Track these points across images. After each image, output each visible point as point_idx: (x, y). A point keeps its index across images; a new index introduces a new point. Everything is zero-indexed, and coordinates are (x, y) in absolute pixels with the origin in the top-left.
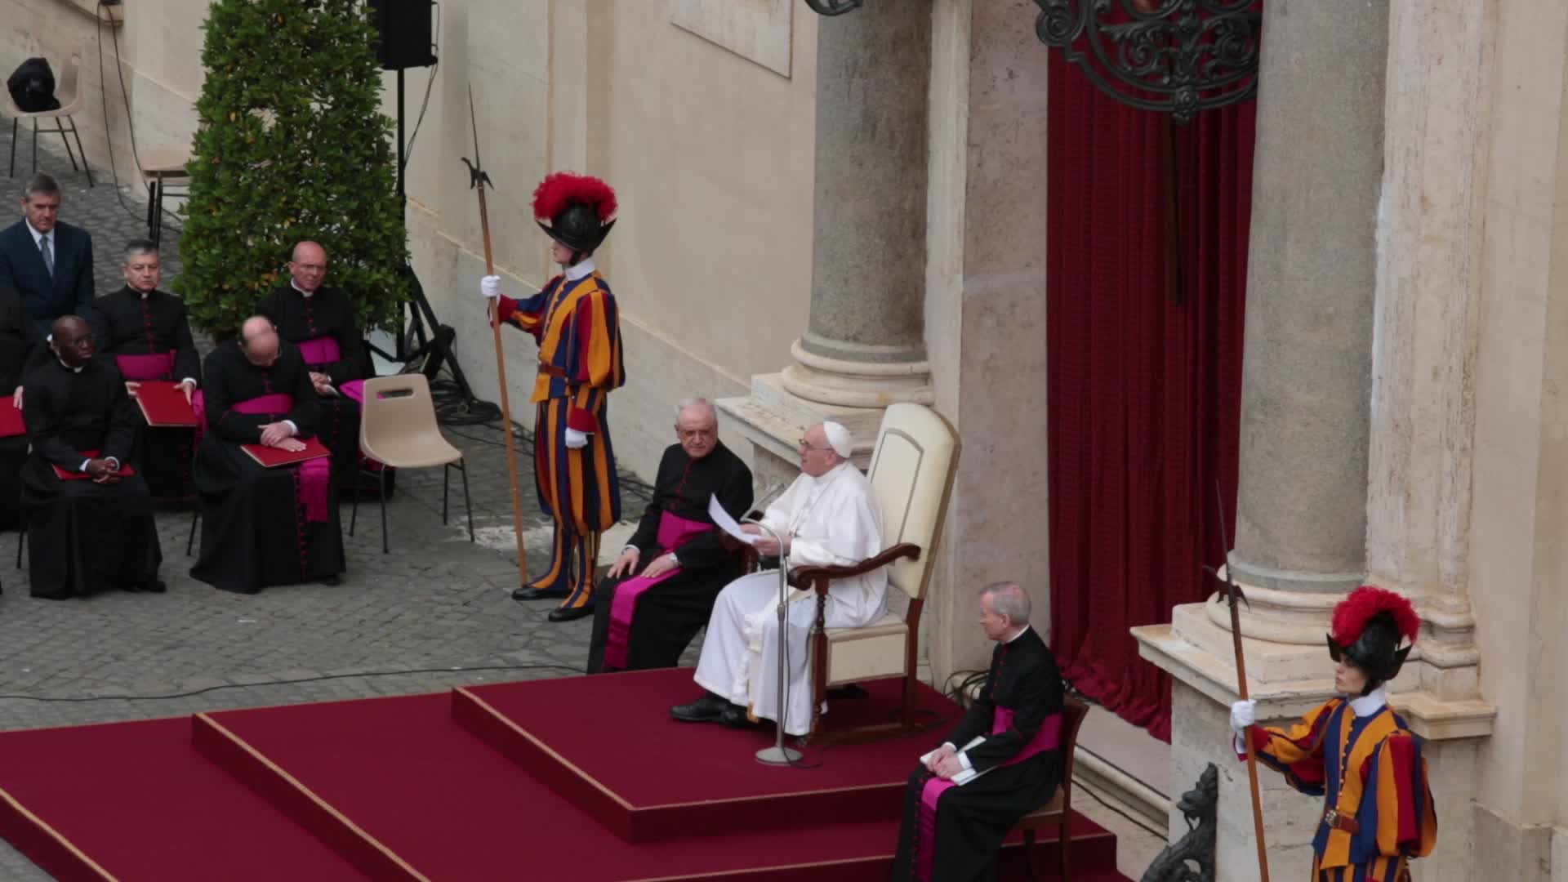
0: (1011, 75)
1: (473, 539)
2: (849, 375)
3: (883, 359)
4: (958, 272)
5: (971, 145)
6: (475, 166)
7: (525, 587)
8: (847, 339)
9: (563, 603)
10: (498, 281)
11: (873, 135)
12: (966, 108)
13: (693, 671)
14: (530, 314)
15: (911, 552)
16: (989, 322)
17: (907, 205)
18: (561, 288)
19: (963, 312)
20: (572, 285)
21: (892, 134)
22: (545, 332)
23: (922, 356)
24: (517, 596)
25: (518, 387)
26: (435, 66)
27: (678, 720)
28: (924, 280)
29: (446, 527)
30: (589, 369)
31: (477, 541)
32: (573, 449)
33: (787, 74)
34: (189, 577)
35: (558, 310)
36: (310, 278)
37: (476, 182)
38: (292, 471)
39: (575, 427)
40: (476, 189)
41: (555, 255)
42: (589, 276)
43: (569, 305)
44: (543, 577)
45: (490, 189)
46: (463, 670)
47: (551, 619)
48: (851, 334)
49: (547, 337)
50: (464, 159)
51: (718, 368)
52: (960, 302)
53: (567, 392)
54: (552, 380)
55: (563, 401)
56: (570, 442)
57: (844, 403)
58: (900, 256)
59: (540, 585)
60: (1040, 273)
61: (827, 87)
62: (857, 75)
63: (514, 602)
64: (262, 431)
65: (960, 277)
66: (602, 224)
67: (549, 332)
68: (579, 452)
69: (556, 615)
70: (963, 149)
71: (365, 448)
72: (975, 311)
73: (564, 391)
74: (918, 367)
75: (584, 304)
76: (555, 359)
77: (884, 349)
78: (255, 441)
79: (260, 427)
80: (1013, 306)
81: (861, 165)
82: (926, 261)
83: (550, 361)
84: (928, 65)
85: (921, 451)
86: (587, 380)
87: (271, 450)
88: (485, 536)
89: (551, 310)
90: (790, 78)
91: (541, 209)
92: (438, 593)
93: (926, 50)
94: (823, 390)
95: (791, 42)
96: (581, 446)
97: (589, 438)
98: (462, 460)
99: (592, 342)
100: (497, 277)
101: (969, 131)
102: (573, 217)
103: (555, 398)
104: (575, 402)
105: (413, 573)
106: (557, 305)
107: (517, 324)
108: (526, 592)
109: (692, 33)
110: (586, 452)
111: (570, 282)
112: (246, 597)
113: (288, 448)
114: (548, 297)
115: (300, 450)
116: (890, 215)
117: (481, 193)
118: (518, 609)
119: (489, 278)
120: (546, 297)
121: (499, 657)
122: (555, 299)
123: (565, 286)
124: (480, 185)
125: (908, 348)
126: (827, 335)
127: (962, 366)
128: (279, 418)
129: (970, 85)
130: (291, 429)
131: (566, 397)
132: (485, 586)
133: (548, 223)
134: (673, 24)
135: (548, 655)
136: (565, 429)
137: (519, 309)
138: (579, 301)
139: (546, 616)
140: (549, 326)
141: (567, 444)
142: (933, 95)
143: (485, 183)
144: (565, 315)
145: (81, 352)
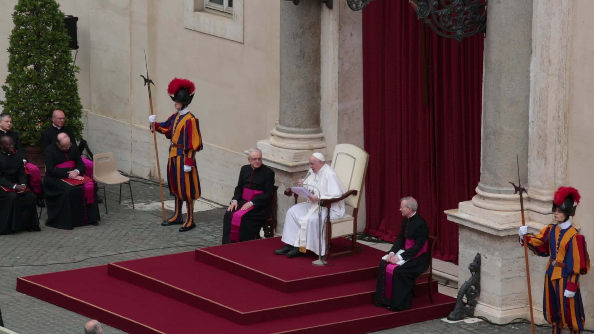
0: (351, 35)
1: (134, 208)
2: (297, 139)
3: (309, 133)
4: (335, 102)
5: (340, 59)
6: (146, 78)
7: (165, 221)
8: (296, 127)
9: (184, 226)
10: (155, 117)
11: (304, 57)
12: (338, 46)
13: (280, 238)
14: (165, 127)
15: (354, 193)
16: (346, 118)
17: (315, 81)
18: (177, 118)
19: (338, 115)
20: (182, 117)
21: (310, 56)
22: (173, 133)
23: (320, 131)
24: (163, 225)
25: (120, 158)
26: (77, 49)
27: (277, 254)
28: (320, 105)
29: (120, 205)
30: (193, 144)
31: (135, 209)
32: (187, 172)
33: (242, 42)
34: (45, 226)
35: (178, 126)
36: (61, 122)
37: (147, 83)
38: (82, 186)
39: (186, 164)
40: (147, 86)
41: (176, 106)
42: (188, 113)
43: (183, 123)
44: (172, 218)
45: (153, 85)
46: (163, 248)
47: (180, 231)
48: (297, 125)
49: (175, 135)
50: (141, 76)
51: (211, 145)
52: (337, 112)
53: (184, 153)
54: (178, 149)
55: (182, 156)
56: (186, 170)
57: (297, 148)
58: (313, 98)
59: (171, 220)
60: (361, 101)
61: (286, 42)
62: (298, 37)
63: (163, 227)
64: (69, 173)
65: (337, 104)
66: (190, 95)
67: (175, 133)
68: (188, 173)
69: (181, 229)
70: (337, 60)
71: (95, 177)
72: (342, 114)
73: (182, 153)
74: (320, 135)
75: (189, 123)
76: (178, 142)
77: (309, 130)
78: (66, 177)
79: (68, 172)
80: (353, 112)
81: (300, 68)
82: (320, 99)
83: (176, 143)
84: (320, 33)
85: (355, 159)
86: (192, 148)
87: (73, 180)
88: (137, 206)
89: (175, 125)
90: (243, 43)
91: (170, 90)
92: (134, 225)
93: (320, 28)
94: (288, 145)
95: (244, 31)
96: (189, 171)
97: (192, 168)
98: (129, 181)
99: (193, 135)
100: (155, 116)
101: (339, 54)
102: (181, 93)
103: (179, 155)
104: (187, 156)
105: (121, 220)
106: (177, 124)
107: (161, 132)
108: (166, 223)
109: (196, 31)
110: (190, 173)
111: (181, 116)
112: (70, 231)
113: (79, 179)
114: (172, 121)
115: (82, 179)
116: (310, 84)
117: (149, 87)
118: (167, 229)
119: (152, 116)
120: (171, 122)
121: (173, 244)
122: (176, 121)
123: (179, 117)
124: (149, 84)
125: (316, 129)
126: (288, 126)
127: (338, 133)
128: (73, 169)
129: (339, 38)
130: (78, 173)
131: (183, 155)
132: (149, 223)
133: (173, 96)
134: (185, 28)
135: (188, 242)
136: (183, 165)
137: (160, 126)
138: (187, 122)
139: (178, 230)
140: (175, 131)
141: (184, 170)
142: (322, 43)
143: (151, 83)
144: (182, 126)
145: (10, 149)
